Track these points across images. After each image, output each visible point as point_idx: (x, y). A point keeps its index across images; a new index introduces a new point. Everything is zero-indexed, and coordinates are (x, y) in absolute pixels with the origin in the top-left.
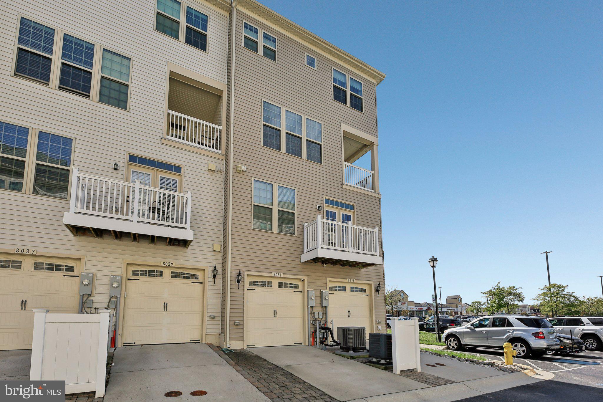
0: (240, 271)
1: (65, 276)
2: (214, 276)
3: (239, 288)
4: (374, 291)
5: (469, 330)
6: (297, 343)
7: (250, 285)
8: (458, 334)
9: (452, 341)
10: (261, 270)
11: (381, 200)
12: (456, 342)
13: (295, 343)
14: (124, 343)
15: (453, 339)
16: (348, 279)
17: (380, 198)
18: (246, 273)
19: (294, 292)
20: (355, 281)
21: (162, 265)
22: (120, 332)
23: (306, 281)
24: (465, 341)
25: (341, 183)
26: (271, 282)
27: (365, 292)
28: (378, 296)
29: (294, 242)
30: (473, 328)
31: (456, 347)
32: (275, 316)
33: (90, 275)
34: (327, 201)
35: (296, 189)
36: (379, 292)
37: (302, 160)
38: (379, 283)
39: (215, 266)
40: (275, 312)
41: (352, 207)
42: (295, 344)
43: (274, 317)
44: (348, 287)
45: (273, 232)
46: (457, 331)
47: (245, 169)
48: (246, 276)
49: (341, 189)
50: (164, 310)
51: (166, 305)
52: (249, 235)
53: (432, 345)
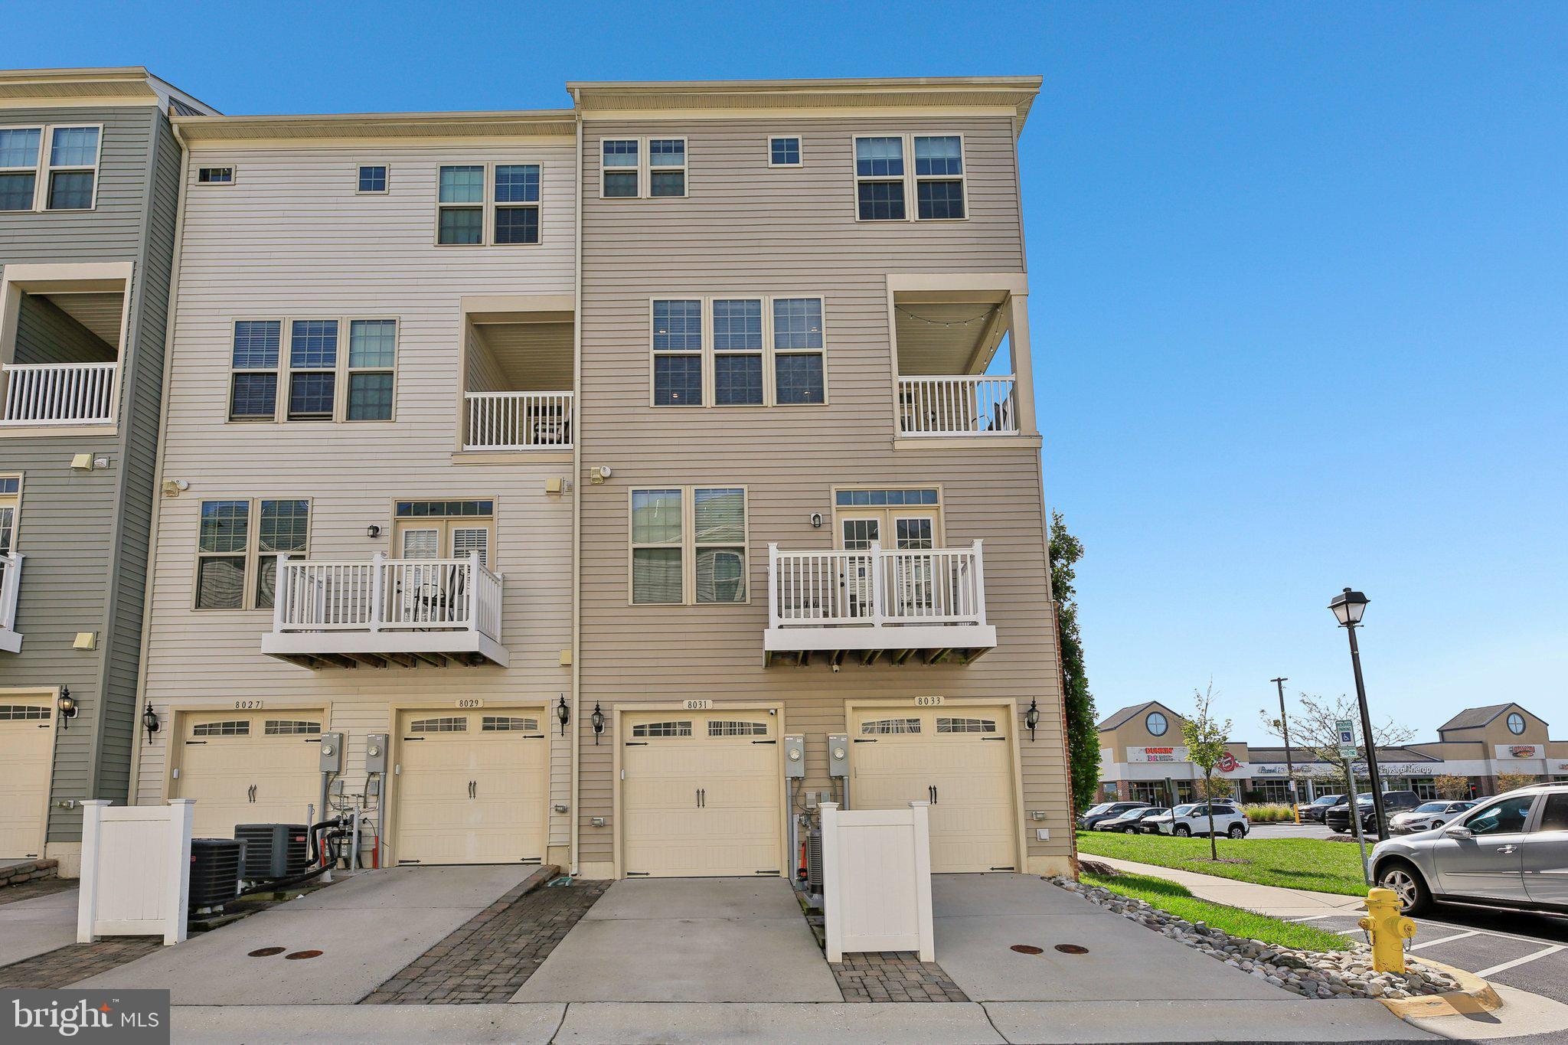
0: (598, 706)
1: (307, 741)
2: (564, 720)
3: (597, 744)
4: (1019, 726)
5: (1453, 842)
6: (764, 872)
7: (636, 733)
8: (1414, 857)
9: (1398, 879)
10: (648, 697)
11: (1045, 455)
12: (1411, 885)
13: (758, 872)
14: (400, 862)
15: (1402, 876)
16: (917, 698)
17: (1037, 449)
18: (618, 707)
19: (754, 742)
20: (943, 702)
21: (458, 707)
22: (387, 840)
23: (781, 713)
24: (1443, 883)
25: (888, 438)
26: (689, 724)
27: (992, 729)
28: (1033, 740)
29: (742, 619)
30: (1467, 834)
31: (1411, 903)
32: (701, 804)
33: (335, 736)
34: (844, 497)
35: (745, 487)
36: (1033, 729)
37: (765, 410)
38: (1034, 702)
39: (562, 699)
40: (701, 794)
41: (931, 497)
42: (756, 874)
43: (698, 806)
44: (928, 720)
45: (684, 603)
46: (1412, 845)
47: (607, 473)
48: (617, 716)
49: (890, 454)
50: (470, 797)
51: (472, 786)
52: (625, 620)
53: (1333, 893)
